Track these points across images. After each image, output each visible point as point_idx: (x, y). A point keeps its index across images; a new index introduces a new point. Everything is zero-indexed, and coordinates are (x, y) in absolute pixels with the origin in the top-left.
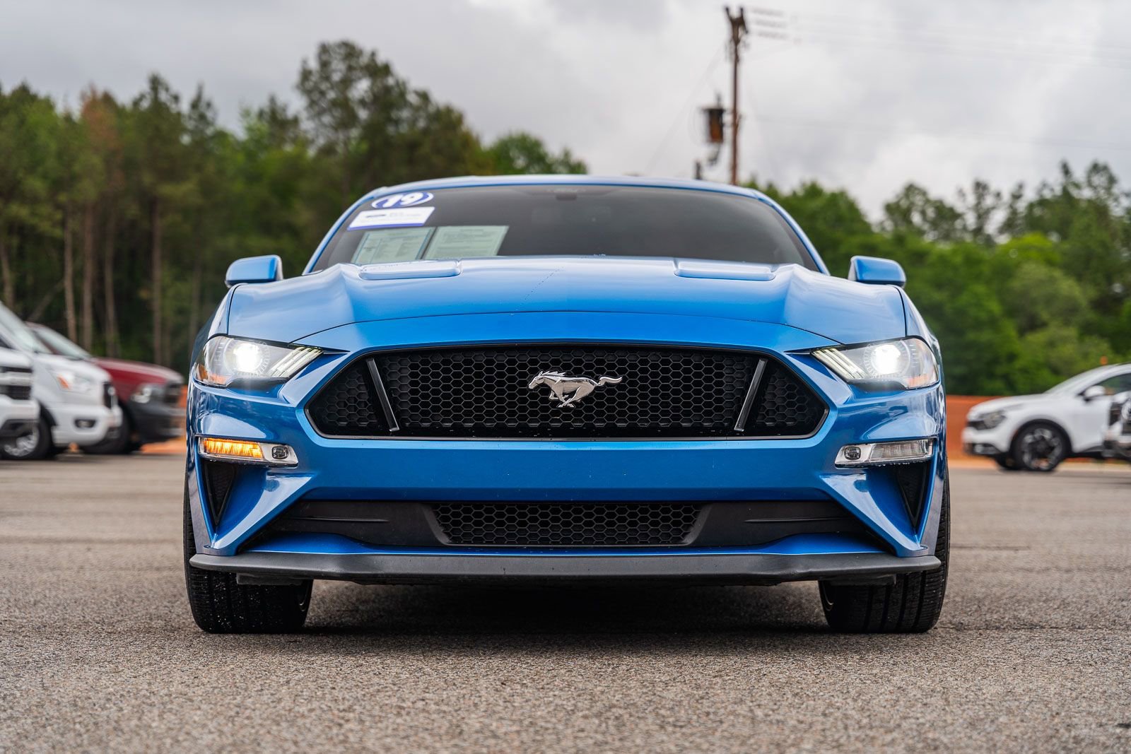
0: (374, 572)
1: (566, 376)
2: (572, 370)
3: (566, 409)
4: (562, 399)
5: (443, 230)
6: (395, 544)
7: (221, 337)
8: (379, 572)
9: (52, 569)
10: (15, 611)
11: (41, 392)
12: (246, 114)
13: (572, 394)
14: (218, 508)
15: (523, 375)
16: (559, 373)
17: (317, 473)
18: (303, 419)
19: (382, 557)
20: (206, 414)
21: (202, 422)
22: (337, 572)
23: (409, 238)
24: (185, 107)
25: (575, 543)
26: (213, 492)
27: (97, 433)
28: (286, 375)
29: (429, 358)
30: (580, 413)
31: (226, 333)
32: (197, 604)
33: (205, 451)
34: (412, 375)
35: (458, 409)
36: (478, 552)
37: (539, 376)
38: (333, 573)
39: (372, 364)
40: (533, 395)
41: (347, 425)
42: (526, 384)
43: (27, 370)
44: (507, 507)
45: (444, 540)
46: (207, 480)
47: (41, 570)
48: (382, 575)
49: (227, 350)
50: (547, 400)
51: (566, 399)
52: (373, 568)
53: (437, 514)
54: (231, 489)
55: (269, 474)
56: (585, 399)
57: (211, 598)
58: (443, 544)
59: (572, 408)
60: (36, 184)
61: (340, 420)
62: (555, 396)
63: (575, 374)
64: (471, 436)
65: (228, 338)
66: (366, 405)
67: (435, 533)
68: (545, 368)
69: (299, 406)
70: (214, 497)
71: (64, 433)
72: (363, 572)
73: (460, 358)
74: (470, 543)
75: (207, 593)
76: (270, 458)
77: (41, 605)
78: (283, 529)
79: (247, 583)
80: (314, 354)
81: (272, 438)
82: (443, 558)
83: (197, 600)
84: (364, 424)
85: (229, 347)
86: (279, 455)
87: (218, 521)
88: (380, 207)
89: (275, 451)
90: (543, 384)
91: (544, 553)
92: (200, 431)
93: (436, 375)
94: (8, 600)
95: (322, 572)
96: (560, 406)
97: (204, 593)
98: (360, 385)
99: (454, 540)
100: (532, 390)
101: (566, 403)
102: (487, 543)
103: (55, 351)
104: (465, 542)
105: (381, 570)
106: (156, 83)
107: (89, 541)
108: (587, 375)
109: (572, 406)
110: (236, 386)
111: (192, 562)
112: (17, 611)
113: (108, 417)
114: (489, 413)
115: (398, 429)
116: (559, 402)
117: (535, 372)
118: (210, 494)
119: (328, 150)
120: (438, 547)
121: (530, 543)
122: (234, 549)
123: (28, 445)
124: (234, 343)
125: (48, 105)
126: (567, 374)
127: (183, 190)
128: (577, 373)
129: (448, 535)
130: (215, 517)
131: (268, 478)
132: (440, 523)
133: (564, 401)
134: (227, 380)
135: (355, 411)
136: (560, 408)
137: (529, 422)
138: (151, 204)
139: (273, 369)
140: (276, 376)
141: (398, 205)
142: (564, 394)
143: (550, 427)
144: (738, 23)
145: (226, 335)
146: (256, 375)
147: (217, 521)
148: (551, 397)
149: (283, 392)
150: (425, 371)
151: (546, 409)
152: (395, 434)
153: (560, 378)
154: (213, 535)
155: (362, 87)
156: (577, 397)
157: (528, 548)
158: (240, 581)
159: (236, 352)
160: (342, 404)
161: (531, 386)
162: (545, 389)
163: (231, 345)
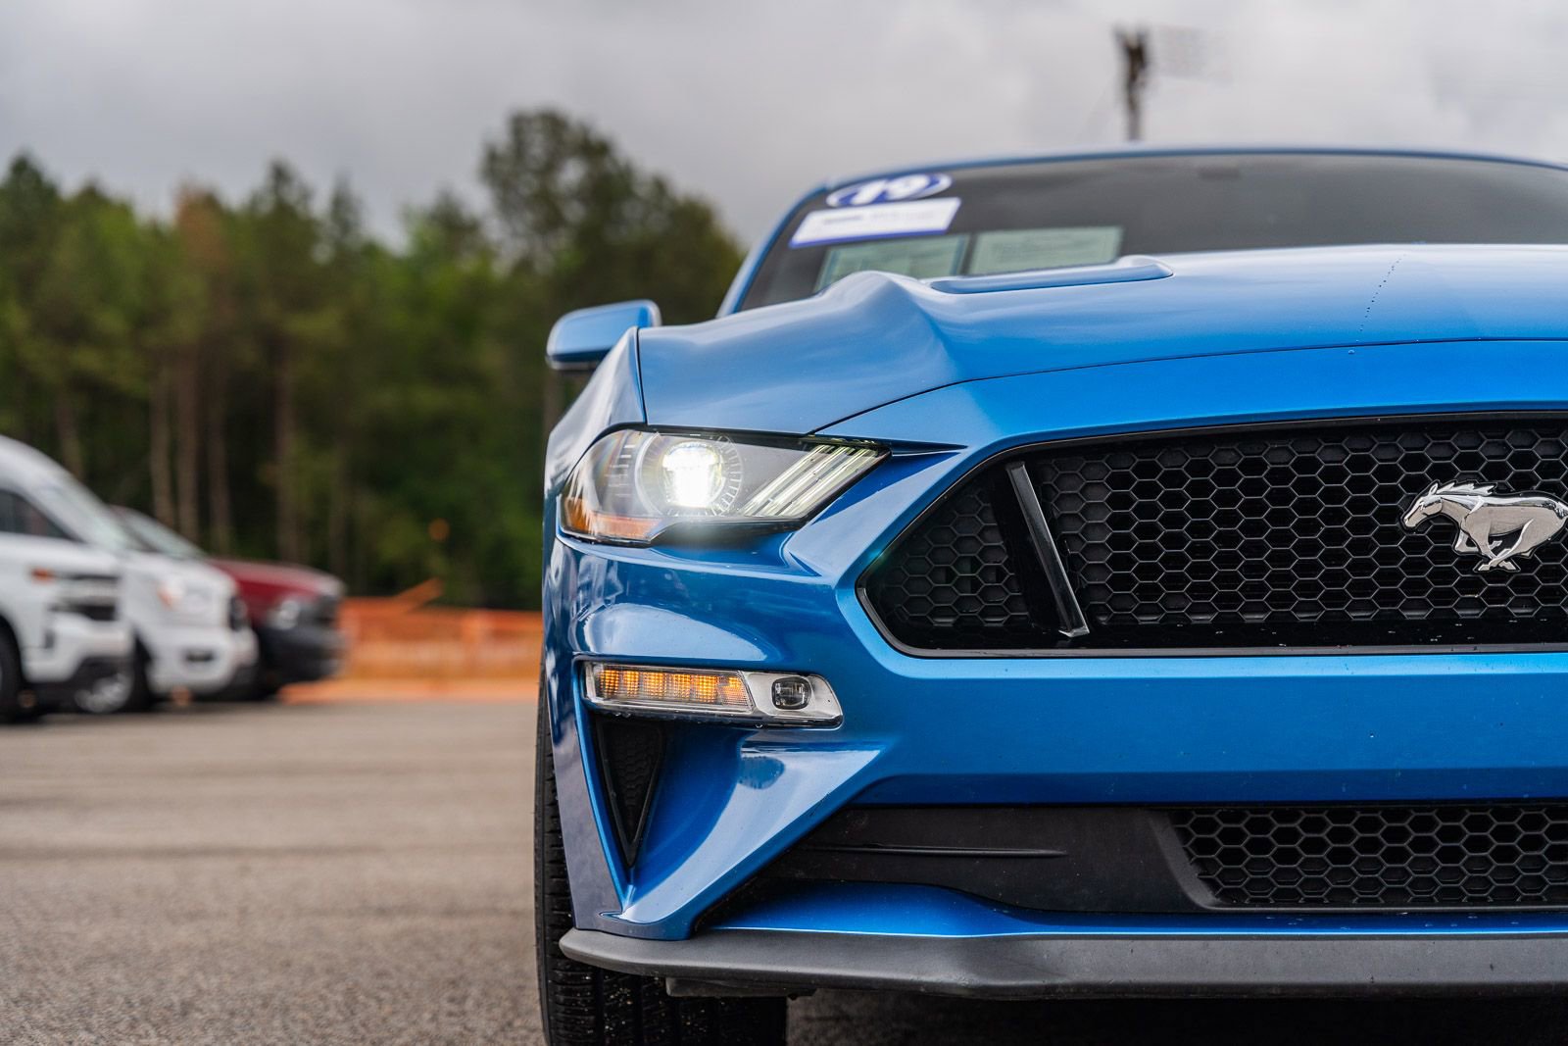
0: (1047, 982)
1: (1499, 492)
2: (1510, 481)
3: (1498, 573)
4: (1487, 549)
5: (987, 241)
6: (1082, 908)
7: (628, 432)
8: (1059, 981)
9: (193, 916)
10: (147, 1035)
11: (135, 612)
12: (407, 215)
13: (1510, 538)
14: (631, 823)
15: (1392, 494)
16: (1477, 486)
17: (891, 741)
18: (853, 611)
19: (1061, 943)
20: (594, 607)
21: (587, 629)
22: (961, 982)
23: (925, 256)
24: (320, 206)
25: (1525, 901)
26: (617, 788)
27: (216, 674)
28: (795, 512)
29: (1156, 460)
30: (1530, 584)
31: (640, 419)
32: (565, 1036)
33: (599, 694)
34: (1115, 501)
35: (1230, 580)
36: (1293, 928)
37: (1430, 497)
38: (950, 986)
39: (1021, 476)
40: (1415, 543)
41: (954, 624)
42: (1397, 514)
43: (109, 579)
44: (1359, 815)
45: (1204, 898)
46: (605, 761)
47: (173, 918)
48: (1065, 987)
49: (645, 461)
50: (1450, 554)
51: (1496, 551)
52: (1044, 971)
53: (1184, 835)
54: (656, 782)
55: (750, 745)
56: (1545, 550)
57: (598, 1025)
58: (1199, 907)
59: (1511, 573)
60: (111, 321)
61: (937, 612)
62: (1470, 542)
63: (1518, 489)
64: (1276, 645)
65: (644, 434)
66: (1000, 574)
67: (1181, 882)
68: (1444, 476)
69: (844, 582)
70: (620, 799)
71: (169, 673)
72: (1022, 983)
73: (1230, 459)
74: (1265, 903)
75: (590, 1013)
76: (766, 707)
77: (198, 1015)
78: (800, 874)
79: (692, 994)
80: (864, 460)
81: (779, 657)
82: (1213, 944)
83: (566, 1028)
84: (996, 621)
85: (648, 454)
86: (787, 699)
87: (633, 855)
88: (846, 203)
89: (779, 690)
90: (1440, 516)
91: (1461, 926)
92: (584, 647)
93: (1174, 500)
94: (129, 1003)
95: (919, 984)
96: (1484, 567)
97: (582, 1013)
98: (986, 528)
99: (1226, 896)
100: (1410, 530)
101: (1496, 560)
102: (1309, 902)
103: (149, 549)
104: (1254, 902)
105: (1063, 976)
106: (280, 175)
107: (234, 852)
108: (1545, 490)
109: (1510, 566)
110: (666, 542)
111: (565, 947)
112: (152, 1032)
113: (233, 649)
114: (1304, 589)
115: (1088, 631)
116: (1479, 558)
117: (1419, 487)
118: (612, 793)
119: (524, 266)
120: (1189, 915)
121: (1415, 902)
122: (686, 924)
123: (113, 692)
124: (662, 444)
125: (124, 210)
126: (1498, 490)
127: (320, 325)
128: (1522, 486)
129: (1213, 885)
130: (625, 846)
131: (747, 754)
132: (1190, 856)
133: (1490, 554)
134: (650, 529)
135: (973, 591)
136: (1484, 573)
137: (1404, 608)
138: (275, 346)
139: (759, 499)
140: (770, 512)
141: (882, 199)
142: (1491, 539)
143: (1458, 620)
144: (1136, 56)
145: (641, 427)
146: (719, 512)
147: (630, 855)
148: (1460, 545)
149: (791, 548)
150: (1146, 490)
151: (1449, 575)
152: (1077, 642)
153: (1480, 501)
154: (625, 889)
155: (572, 173)
156: (1523, 546)
157: (1411, 913)
158: (672, 991)
159: (669, 461)
160: (942, 576)
161: (1412, 520)
162: (1444, 527)
163: (653, 452)
